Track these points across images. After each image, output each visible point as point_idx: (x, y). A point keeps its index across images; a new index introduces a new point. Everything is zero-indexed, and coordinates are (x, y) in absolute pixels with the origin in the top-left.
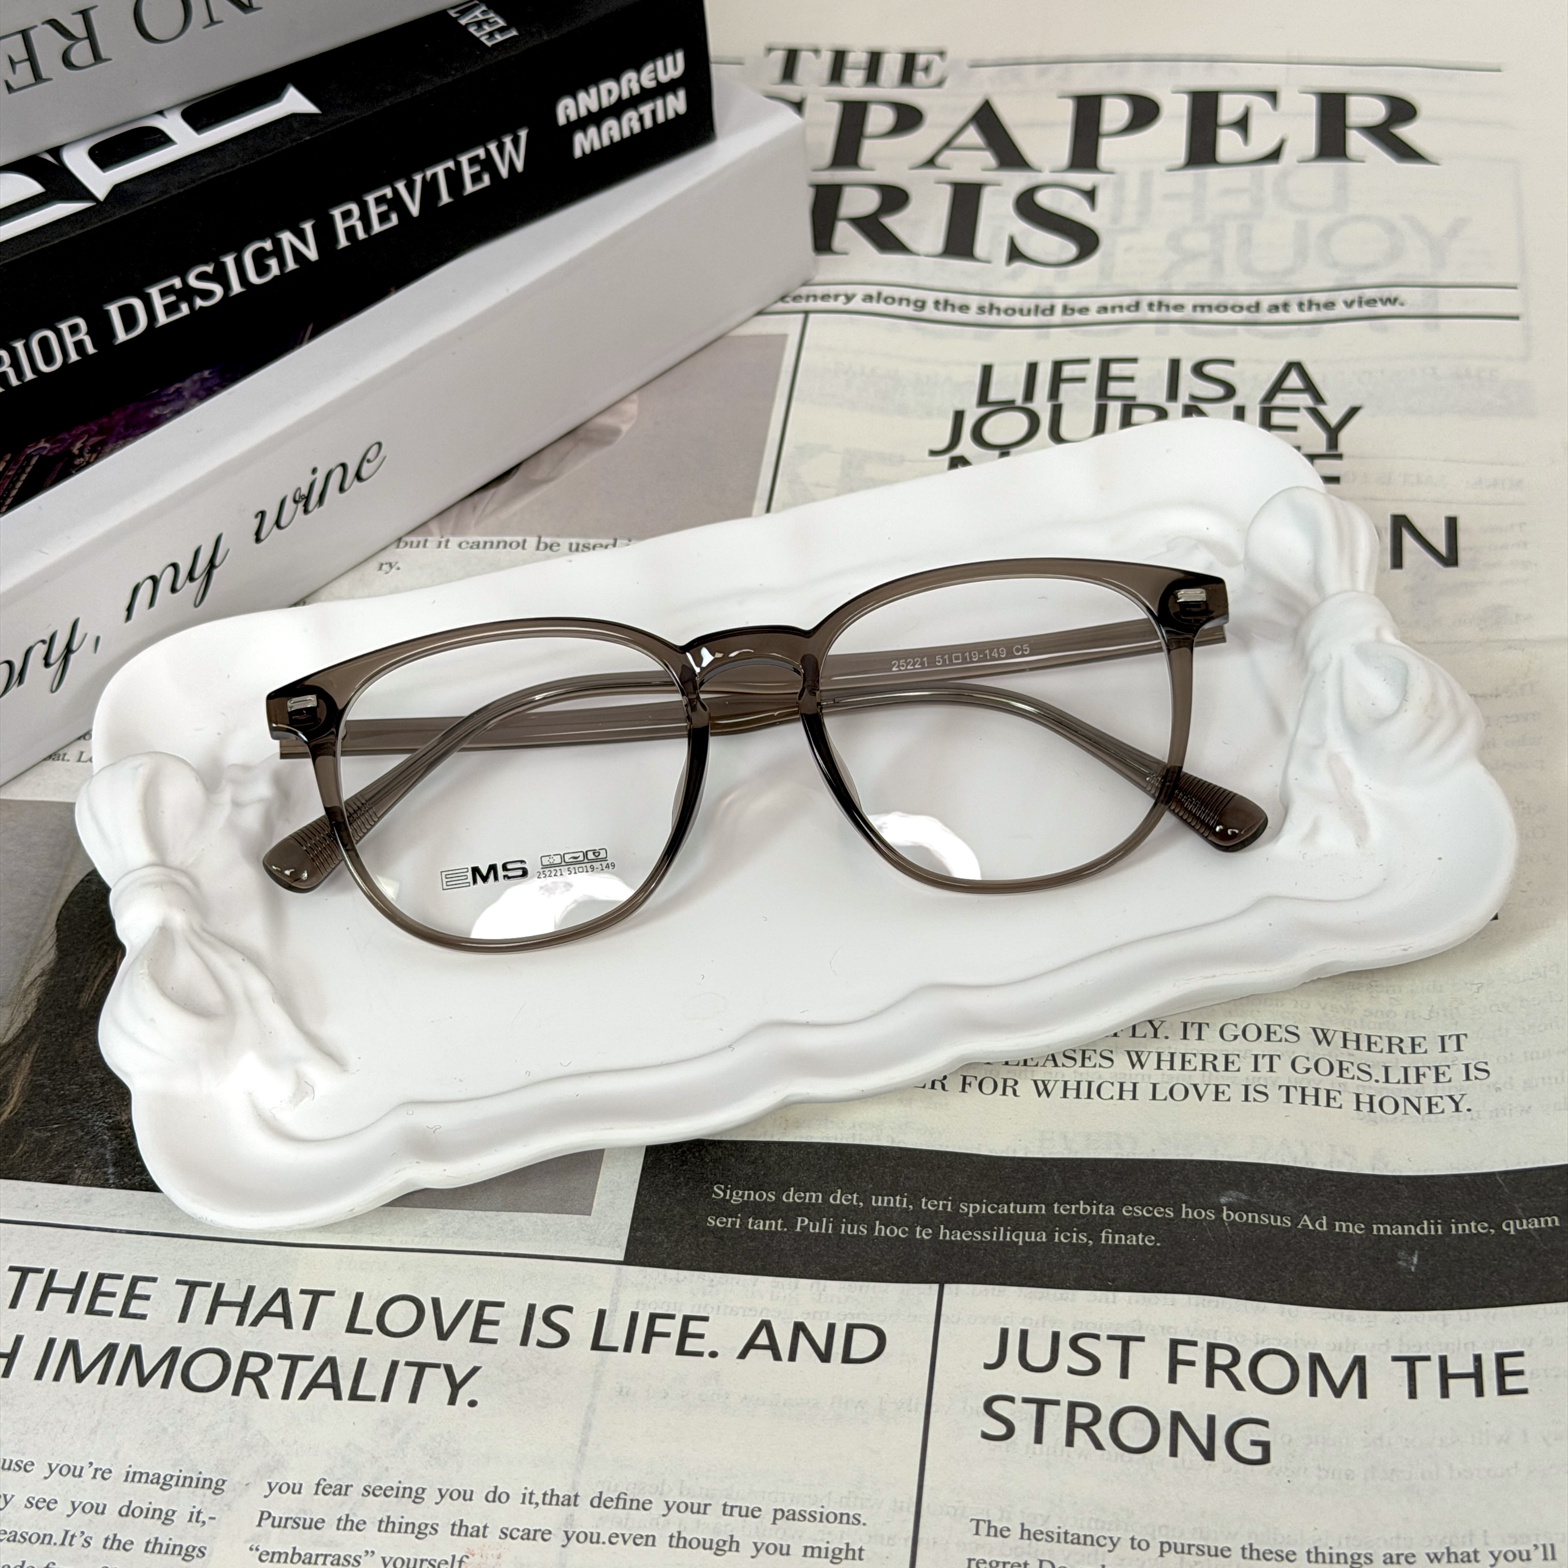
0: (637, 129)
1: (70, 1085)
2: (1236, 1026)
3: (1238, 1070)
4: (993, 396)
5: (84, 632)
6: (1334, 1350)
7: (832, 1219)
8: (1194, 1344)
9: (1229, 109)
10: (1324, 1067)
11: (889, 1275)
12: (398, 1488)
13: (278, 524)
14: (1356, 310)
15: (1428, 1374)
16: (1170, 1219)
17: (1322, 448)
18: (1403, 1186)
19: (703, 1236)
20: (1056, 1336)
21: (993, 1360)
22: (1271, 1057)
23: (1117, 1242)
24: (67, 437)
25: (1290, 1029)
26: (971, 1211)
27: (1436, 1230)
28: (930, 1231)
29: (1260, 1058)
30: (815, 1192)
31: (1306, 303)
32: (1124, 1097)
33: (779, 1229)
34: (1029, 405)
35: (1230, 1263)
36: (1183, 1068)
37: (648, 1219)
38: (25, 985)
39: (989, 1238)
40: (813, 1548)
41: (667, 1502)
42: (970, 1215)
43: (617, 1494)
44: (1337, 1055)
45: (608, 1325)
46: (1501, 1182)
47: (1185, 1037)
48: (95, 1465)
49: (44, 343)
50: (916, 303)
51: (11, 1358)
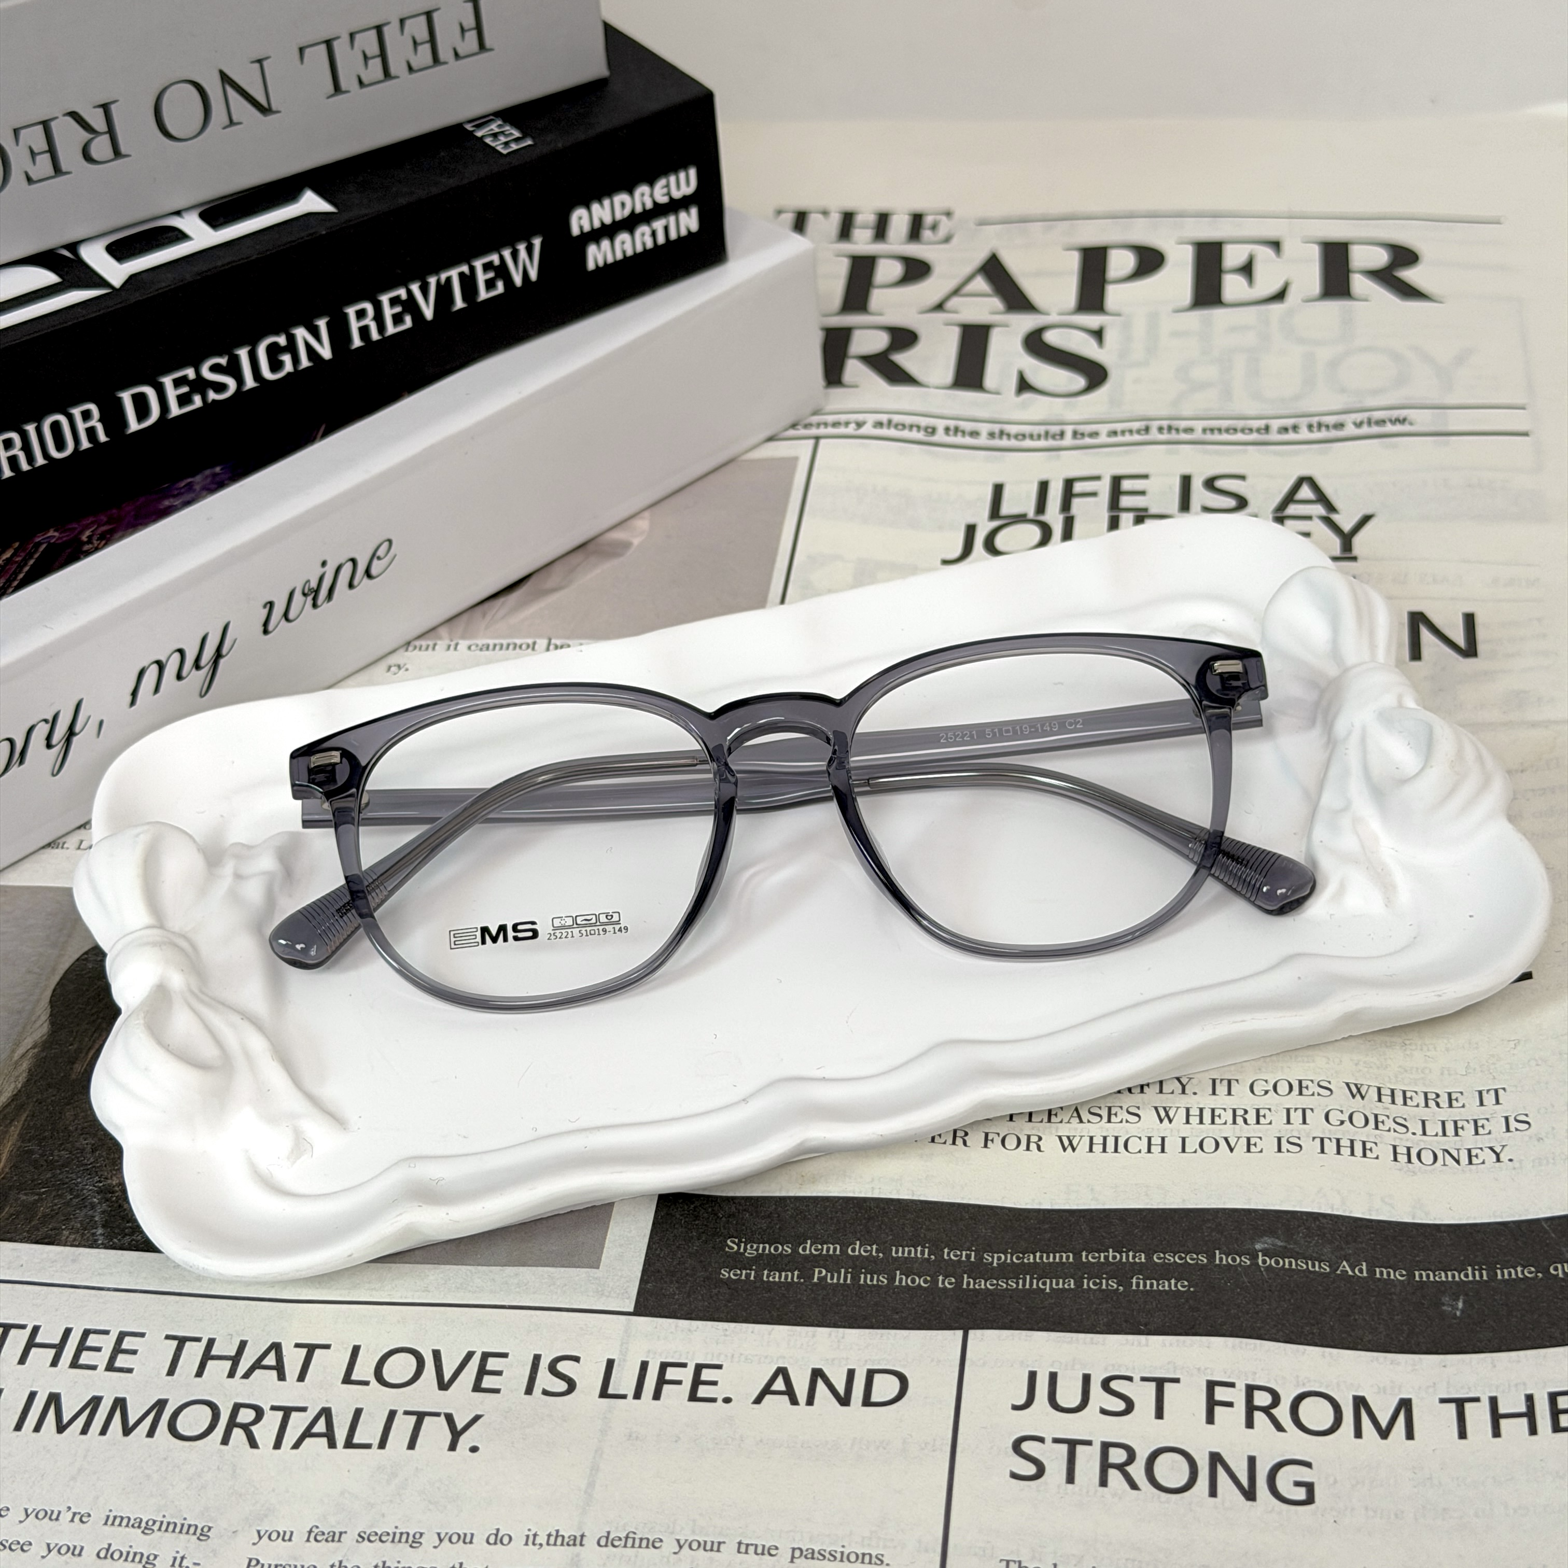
0: (650, 244)
1: (59, 1151)
2: (1266, 1081)
3: (1270, 1123)
4: (1007, 509)
5: (88, 714)
6: (1379, 1392)
7: (850, 1270)
8: (1232, 1385)
9: (1233, 257)
10: (1359, 1120)
11: (910, 1323)
12: (395, 1534)
13: (286, 616)
14: (1365, 430)
15: (1478, 1416)
16: (1203, 1265)
17: (1337, 552)
18: (1445, 1234)
19: (716, 1287)
20: (1087, 1379)
21: (1021, 1401)
22: (1304, 1111)
23: (1148, 1288)
24: (76, 526)
25: (1322, 1084)
26: (995, 1261)
27: (1482, 1277)
28: (953, 1280)
29: (1292, 1112)
30: (833, 1244)
31: (1315, 425)
32: (1152, 1151)
33: (795, 1280)
34: (1041, 518)
35: (1268, 1307)
36: (1213, 1122)
37: (659, 1271)
38: (16, 1056)
39: (1015, 1285)
41: (678, 1541)
42: (995, 1265)
43: (626, 1533)
44: (1371, 1109)
45: (617, 1374)
46: (1548, 1228)
47: (1214, 1093)
48: (73, 1510)
49: (56, 428)
50: (926, 429)
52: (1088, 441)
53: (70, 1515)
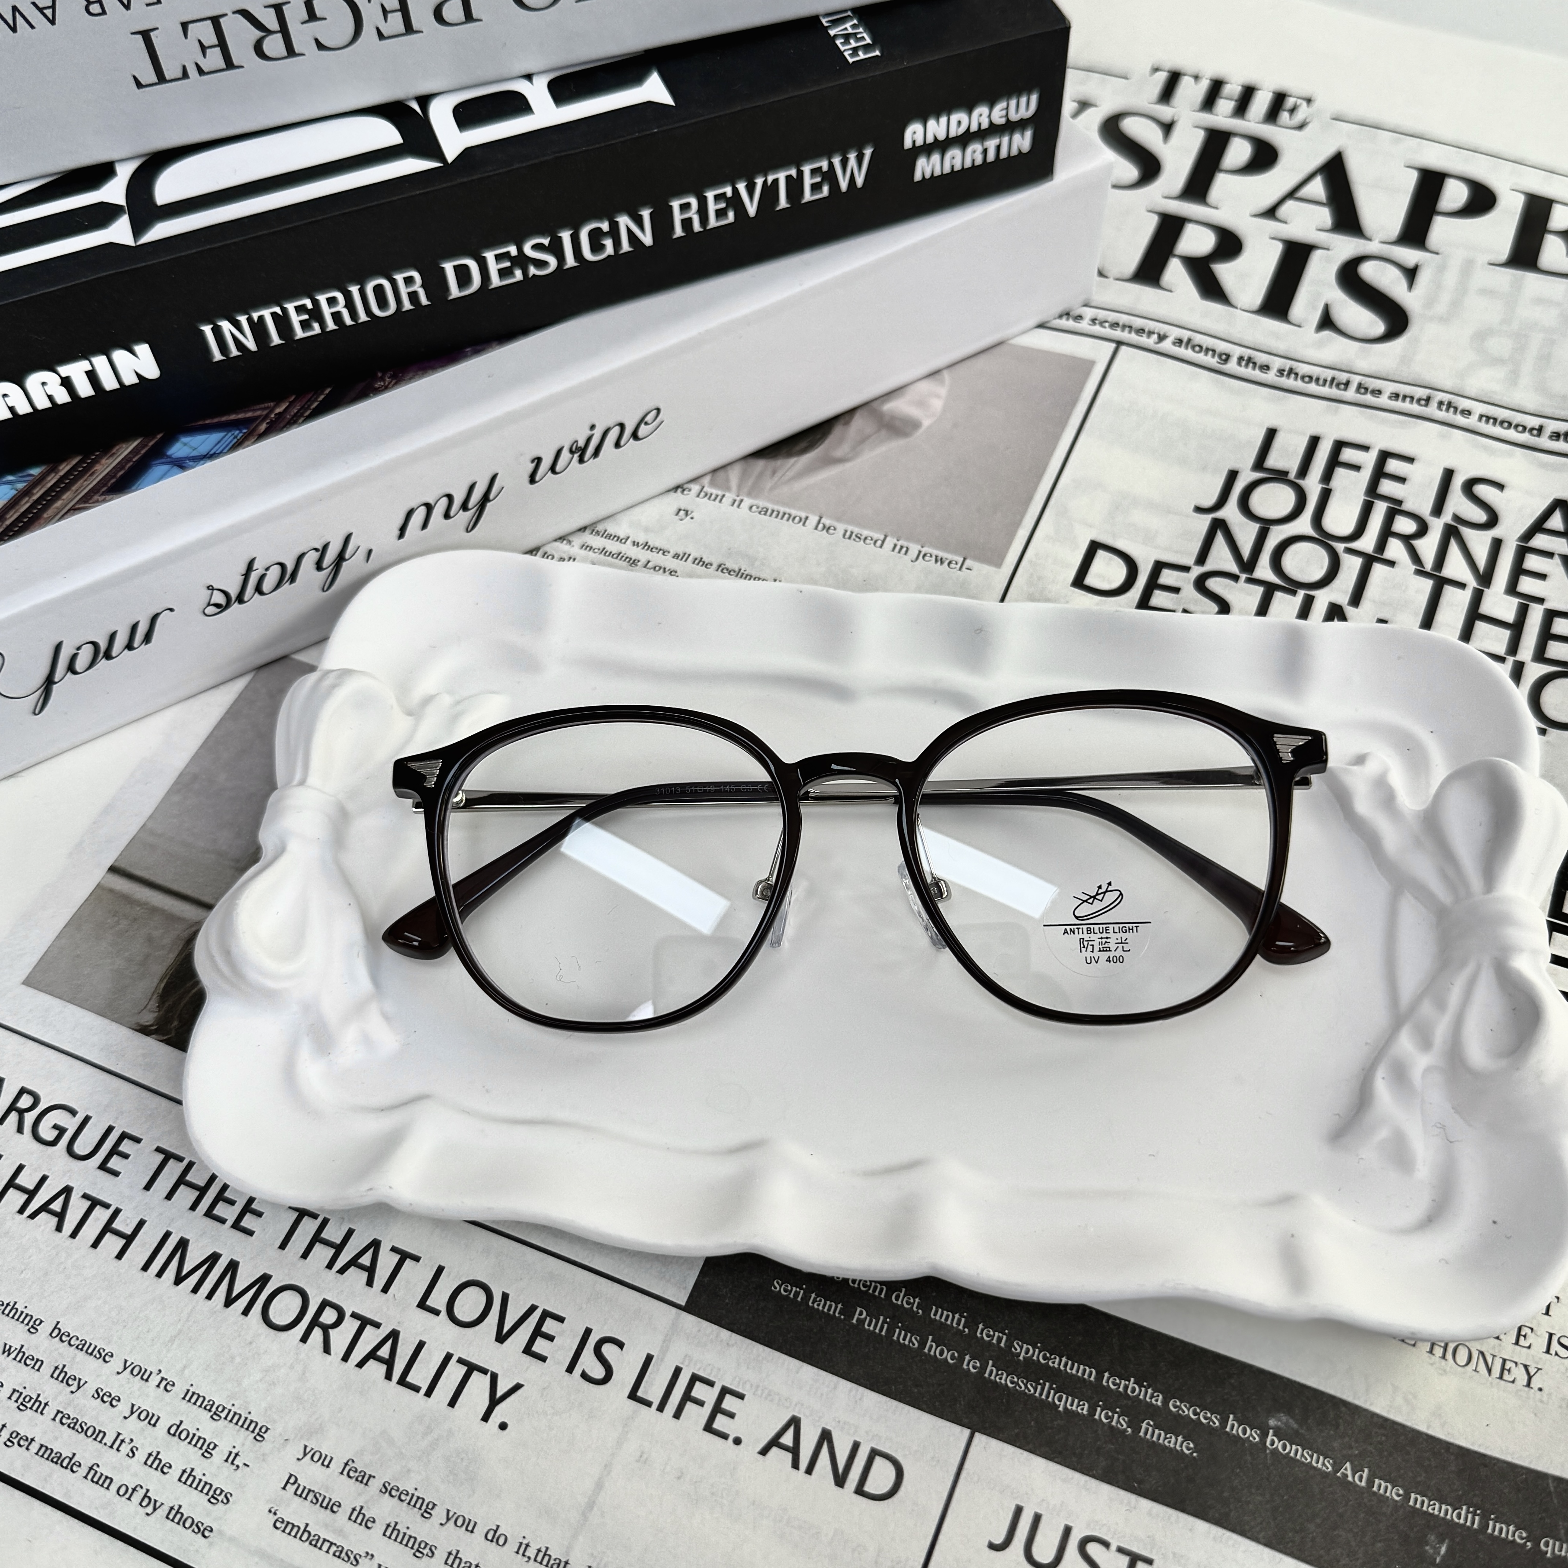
0: (979, 161)
4: (1270, 462)
5: (357, 545)
7: (888, 1321)
9: (1560, 218)
11: (926, 1403)
12: (413, 1495)
16: (1213, 1428)
18: (1453, 1456)
19: (764, 1299)
20: (1067, 1531)
21: (999, 1540)
23: (1155, 1439)
26: (1023, 1354)
27: (1473, 1521)
28: (978, 1365)
30: (881, 1284)
33: (837, 1315)
34: (1300, 482)
35: (1260, 1498)
39: (1032, 1391)
42: (1021, 1358)
45: (651, 1374)
46: (1551, 1488)
48: (162, 1375)
49: (379, 290)
50: (1220, 355)
51: (129, 1239)
52: (1369, 399)
53: (158, 1378)
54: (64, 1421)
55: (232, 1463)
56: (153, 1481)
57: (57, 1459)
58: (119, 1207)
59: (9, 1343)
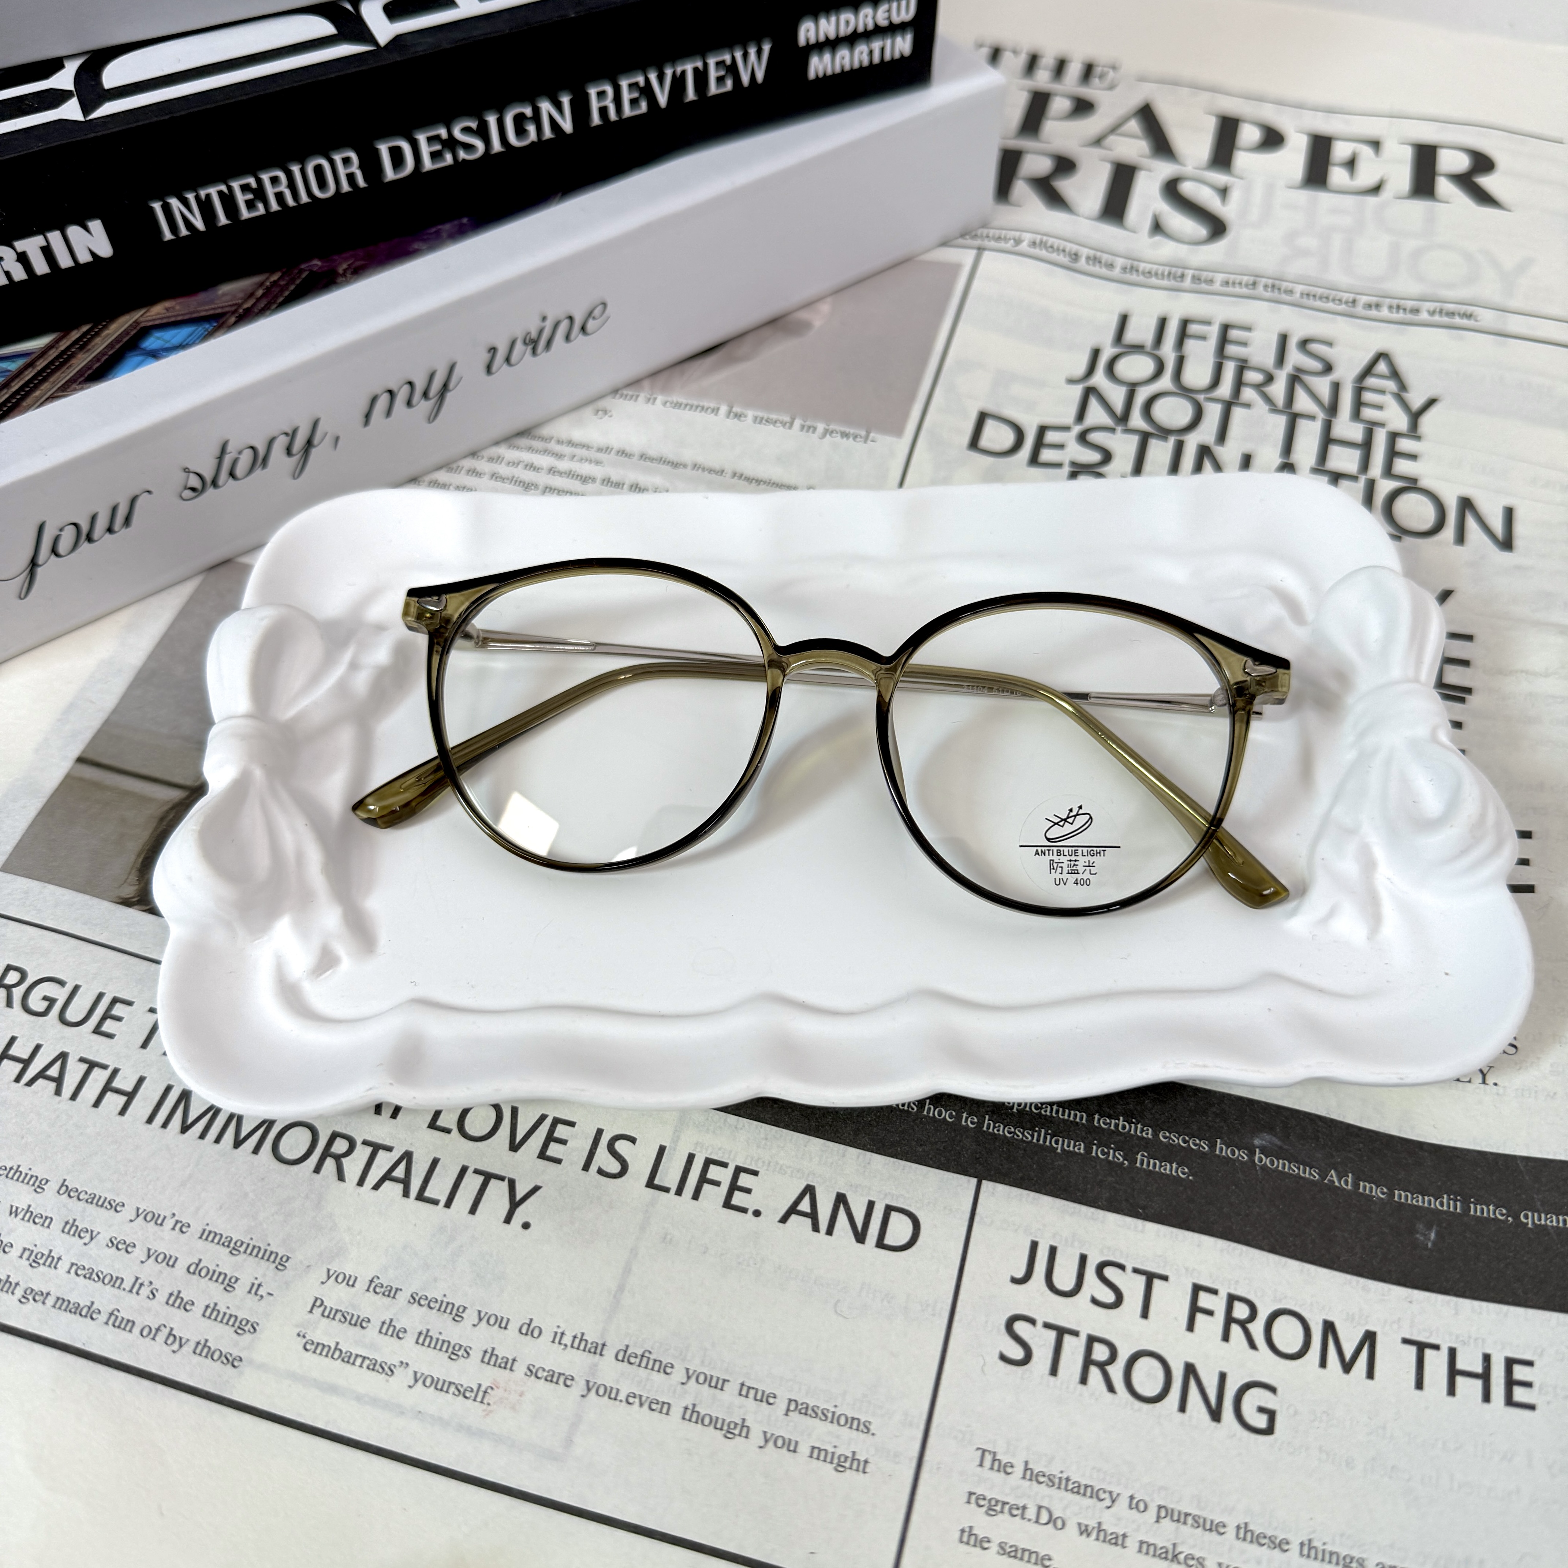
0: (866, 62)
5: (325, 431)
6: (1347, 1320)
8: (1215, 1292)
9: (1340, 152)
11: (931, 1159)
12: (442, 1302)
13: (507, 360)
14: (1437, 319)
15: (1437, 1364)
16: (1204, 1153)
17: (1405, 429)
18: (1426, 1154)
20: (1083, 1259)
21: (1020, 1274)
23: (1151, 1168)
24: (337, 258)
26: (1017, 1107)
27: (1456, 1208)
28: (976, 1120)
31: (1395, 307)
34: (1156, 352)
35: (1257, 1210)
39: (1030, 1138)
40: (820, 1450)
41: (687, 1370)
42: (1015, 1110)
43: (643, 1350)
45: (664, 1164)
46: (1522, 1168)
48: (176, 1218)
49: (319, 171)
50: (1070, 254)
51: (130, 1096)
52: (1204, 286)
53: (173, 1221)
54: (79, 1272)
55: (256, 1294)
56: (177, 1320)
57: (76, 1310)
58: (117, 1066)
59: (15, 1204)
